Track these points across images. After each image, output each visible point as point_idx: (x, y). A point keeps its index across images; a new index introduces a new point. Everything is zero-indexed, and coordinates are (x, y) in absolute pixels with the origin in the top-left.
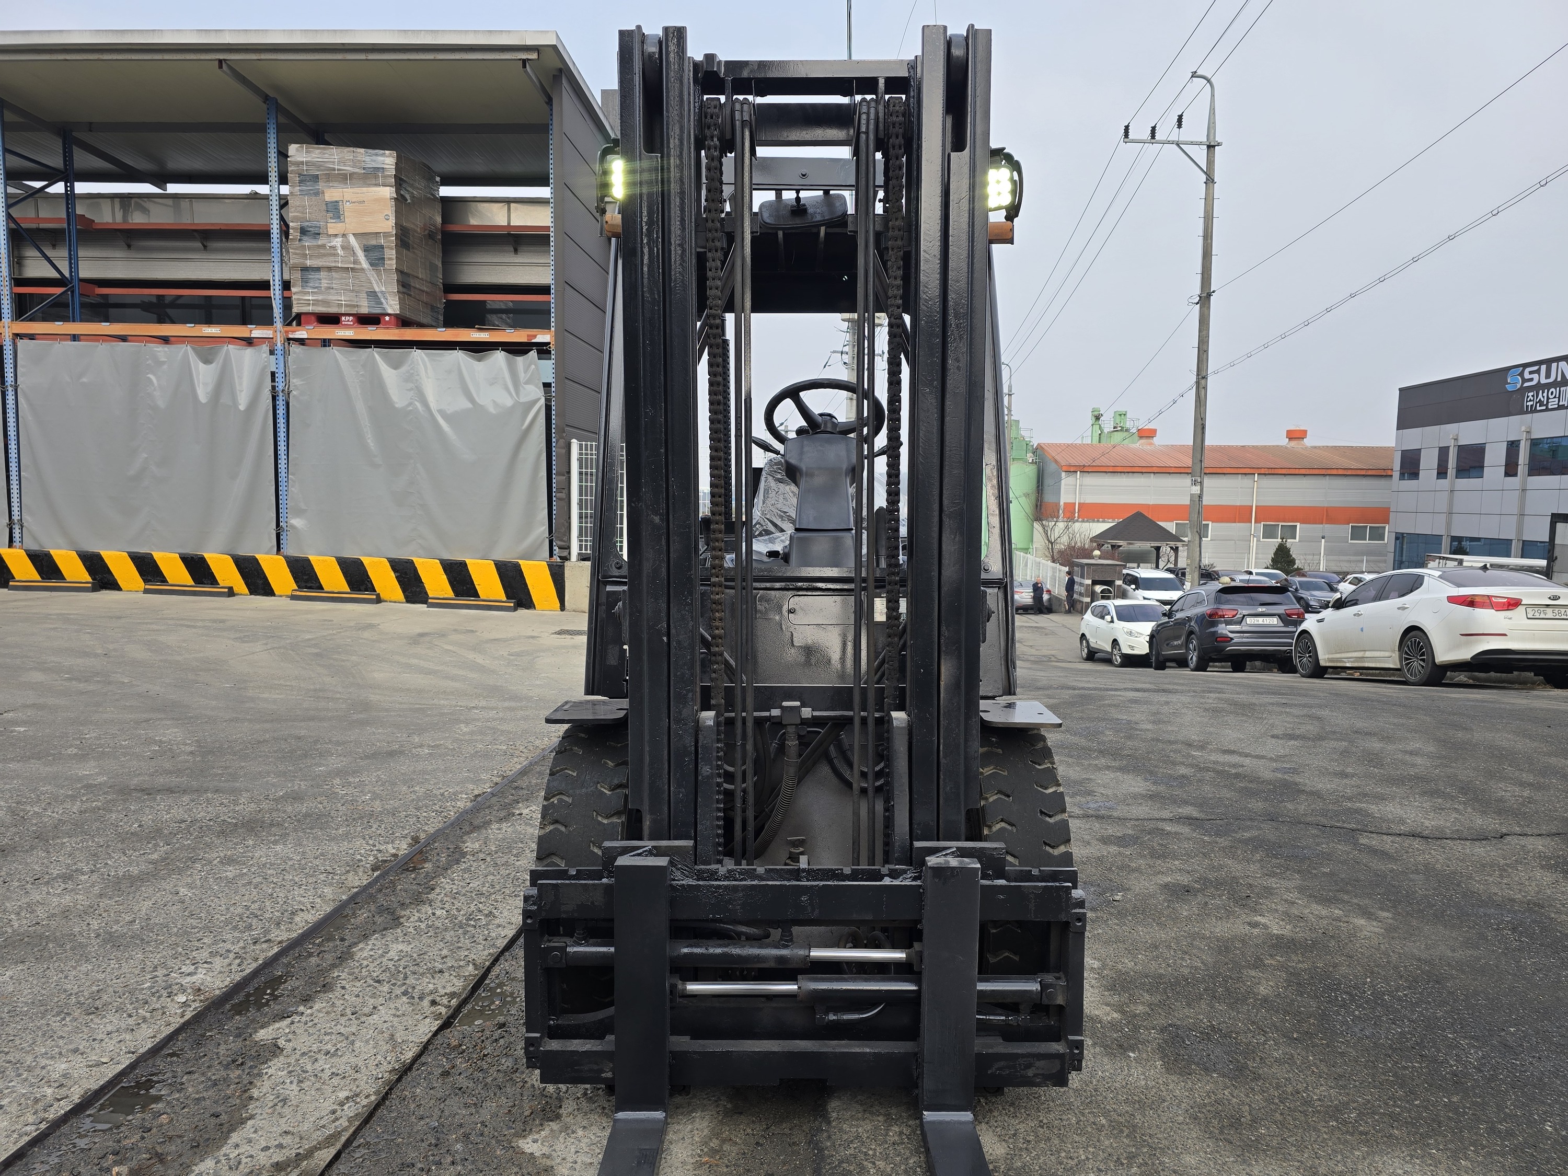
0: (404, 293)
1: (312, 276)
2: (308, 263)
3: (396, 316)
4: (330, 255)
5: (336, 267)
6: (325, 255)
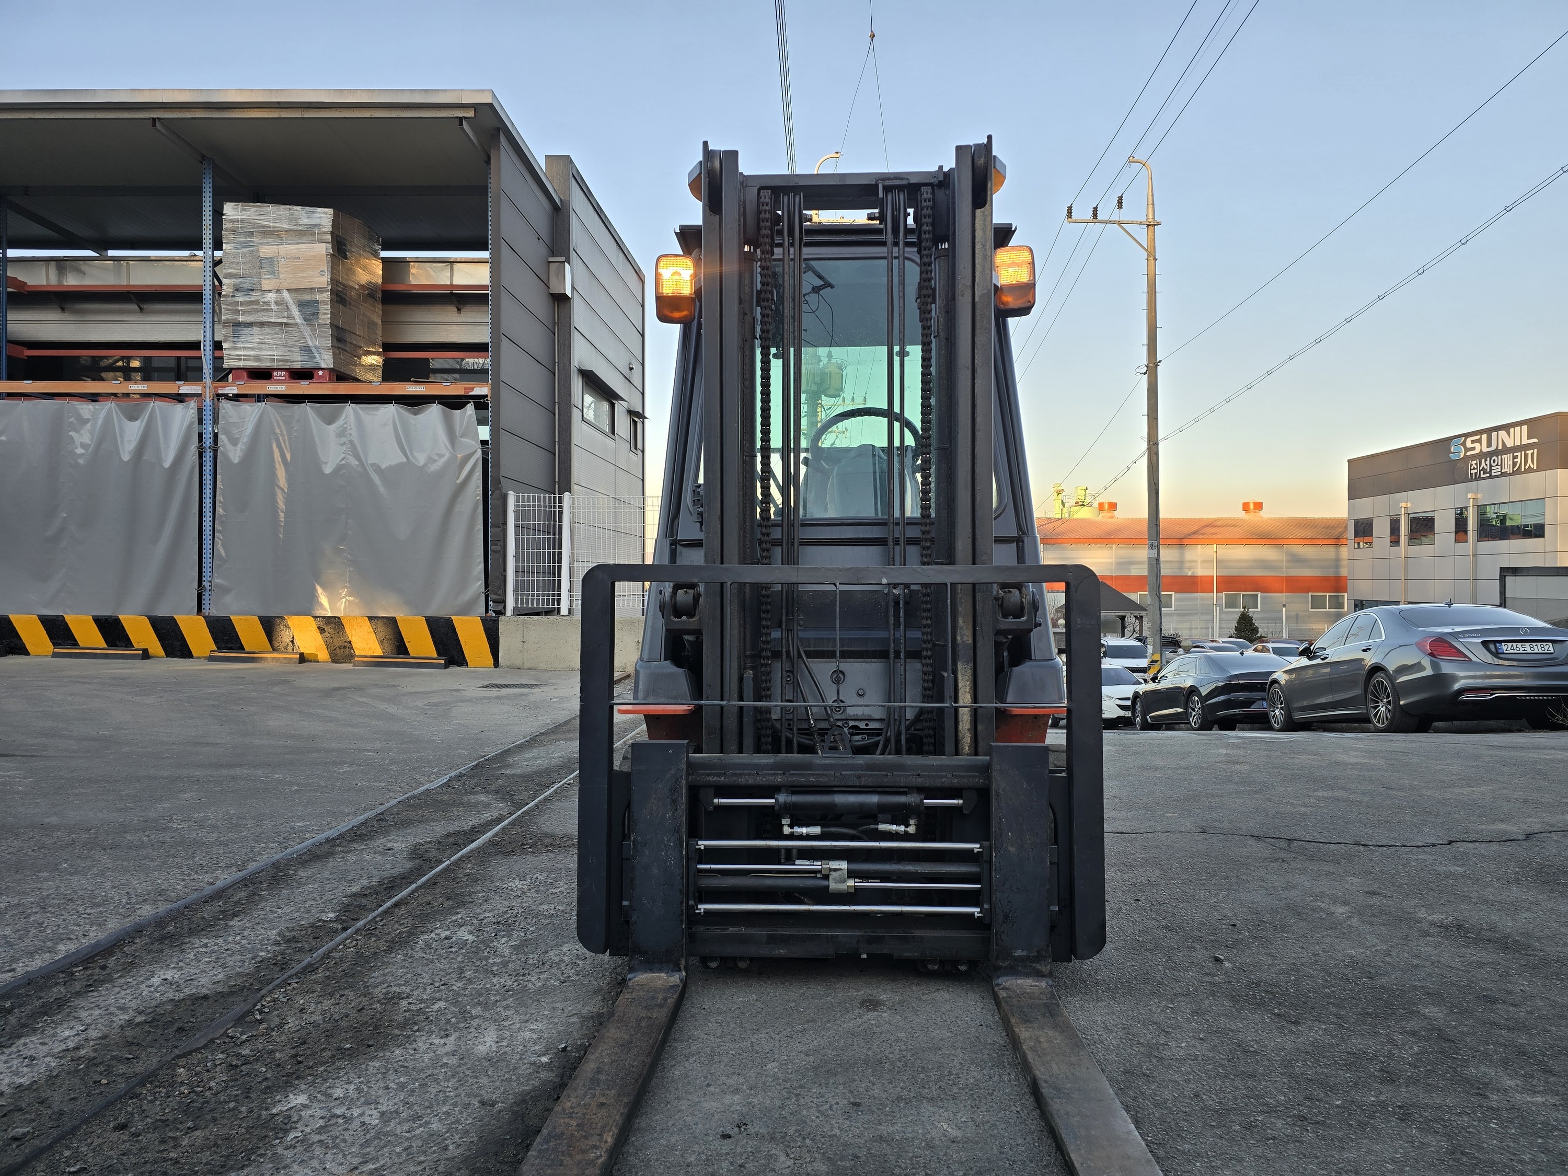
0: (339, 348)
1: (244, 331)
2: (241, 318)
3: (331, 370)
4: (264, 310)
5: (268, 322)
6: (257, 311)
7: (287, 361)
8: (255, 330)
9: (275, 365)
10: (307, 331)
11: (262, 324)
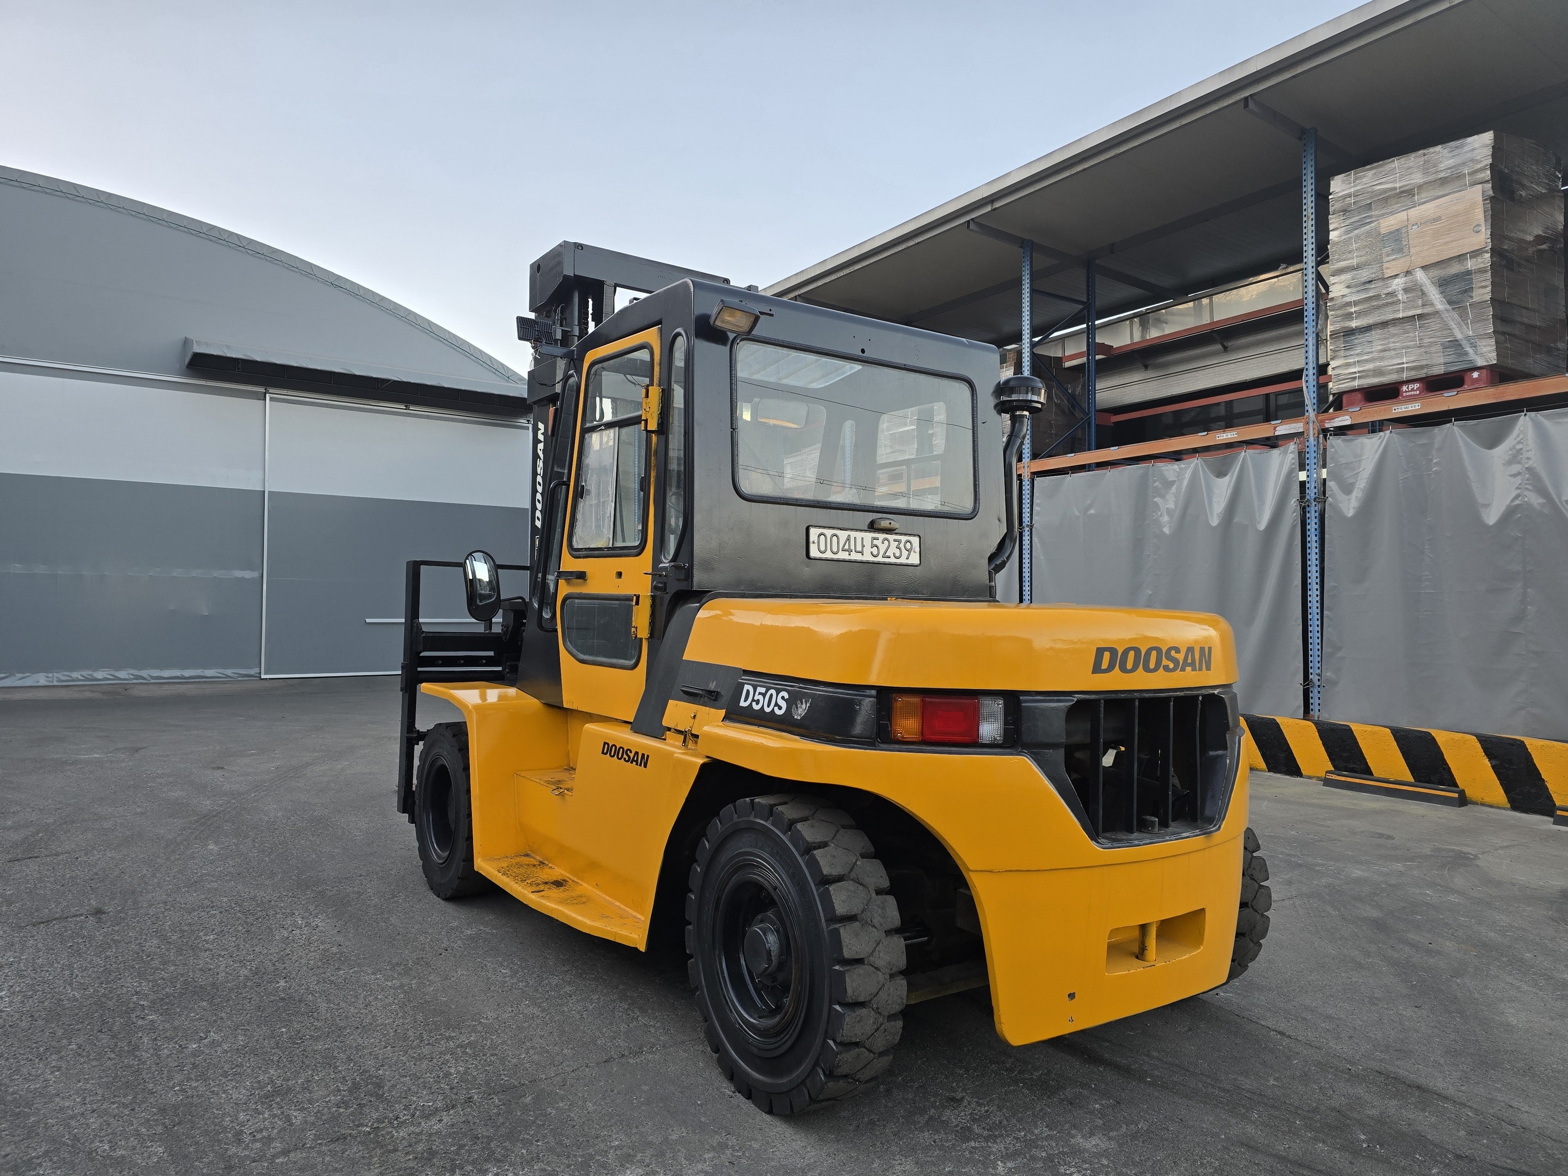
0: (1504, 333)
1: (1359, 339)
2: (1354, 324)
3: (1490, 368)
4: (1387, 305)
5: (1394, 320)
6: (1378, 307)
7: (1422, 367)
8: (1375, 334)
9: (1405, 376)
10: (1452, 319)
11: (1384, 324)
